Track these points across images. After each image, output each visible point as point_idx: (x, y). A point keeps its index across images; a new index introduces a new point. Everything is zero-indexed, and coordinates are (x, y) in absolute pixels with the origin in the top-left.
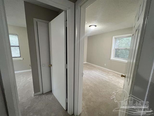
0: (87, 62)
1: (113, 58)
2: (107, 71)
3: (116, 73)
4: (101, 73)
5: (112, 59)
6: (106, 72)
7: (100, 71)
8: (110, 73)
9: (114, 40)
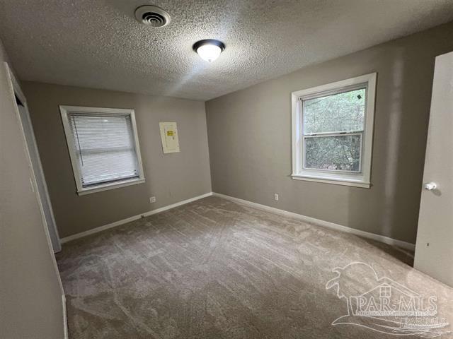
0: (213, 191)
1: (299, 171)
2: (285, 222)
3: (319, 227)
4: (266, 234)
5: (297, 174)
6: (285, 225)
7: (262, 226)
8: (297, 229)
9: (298, 104)
